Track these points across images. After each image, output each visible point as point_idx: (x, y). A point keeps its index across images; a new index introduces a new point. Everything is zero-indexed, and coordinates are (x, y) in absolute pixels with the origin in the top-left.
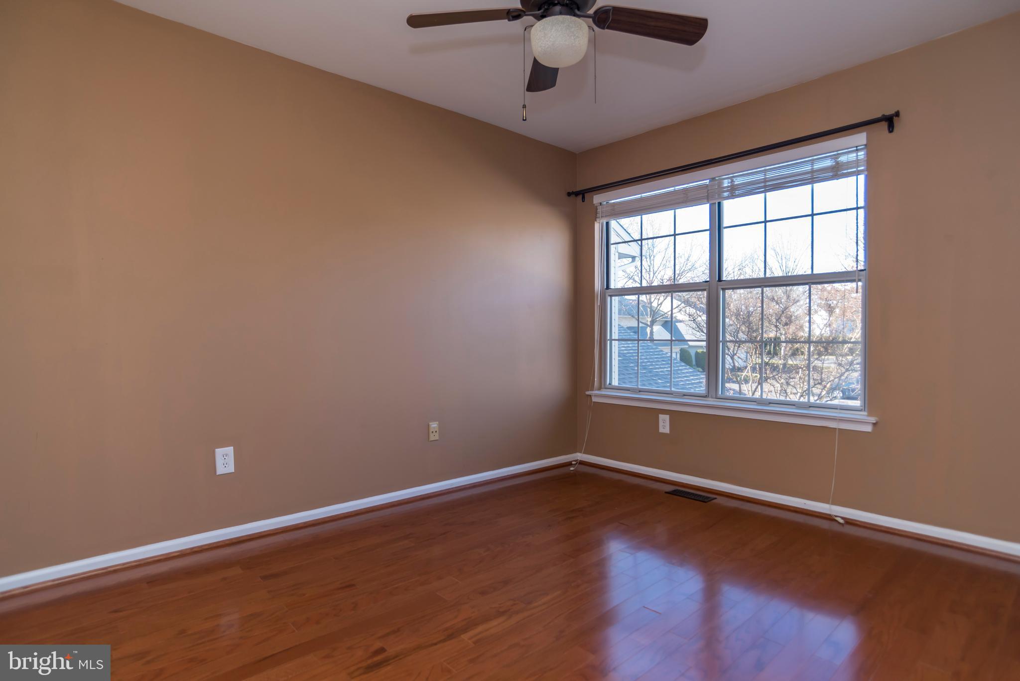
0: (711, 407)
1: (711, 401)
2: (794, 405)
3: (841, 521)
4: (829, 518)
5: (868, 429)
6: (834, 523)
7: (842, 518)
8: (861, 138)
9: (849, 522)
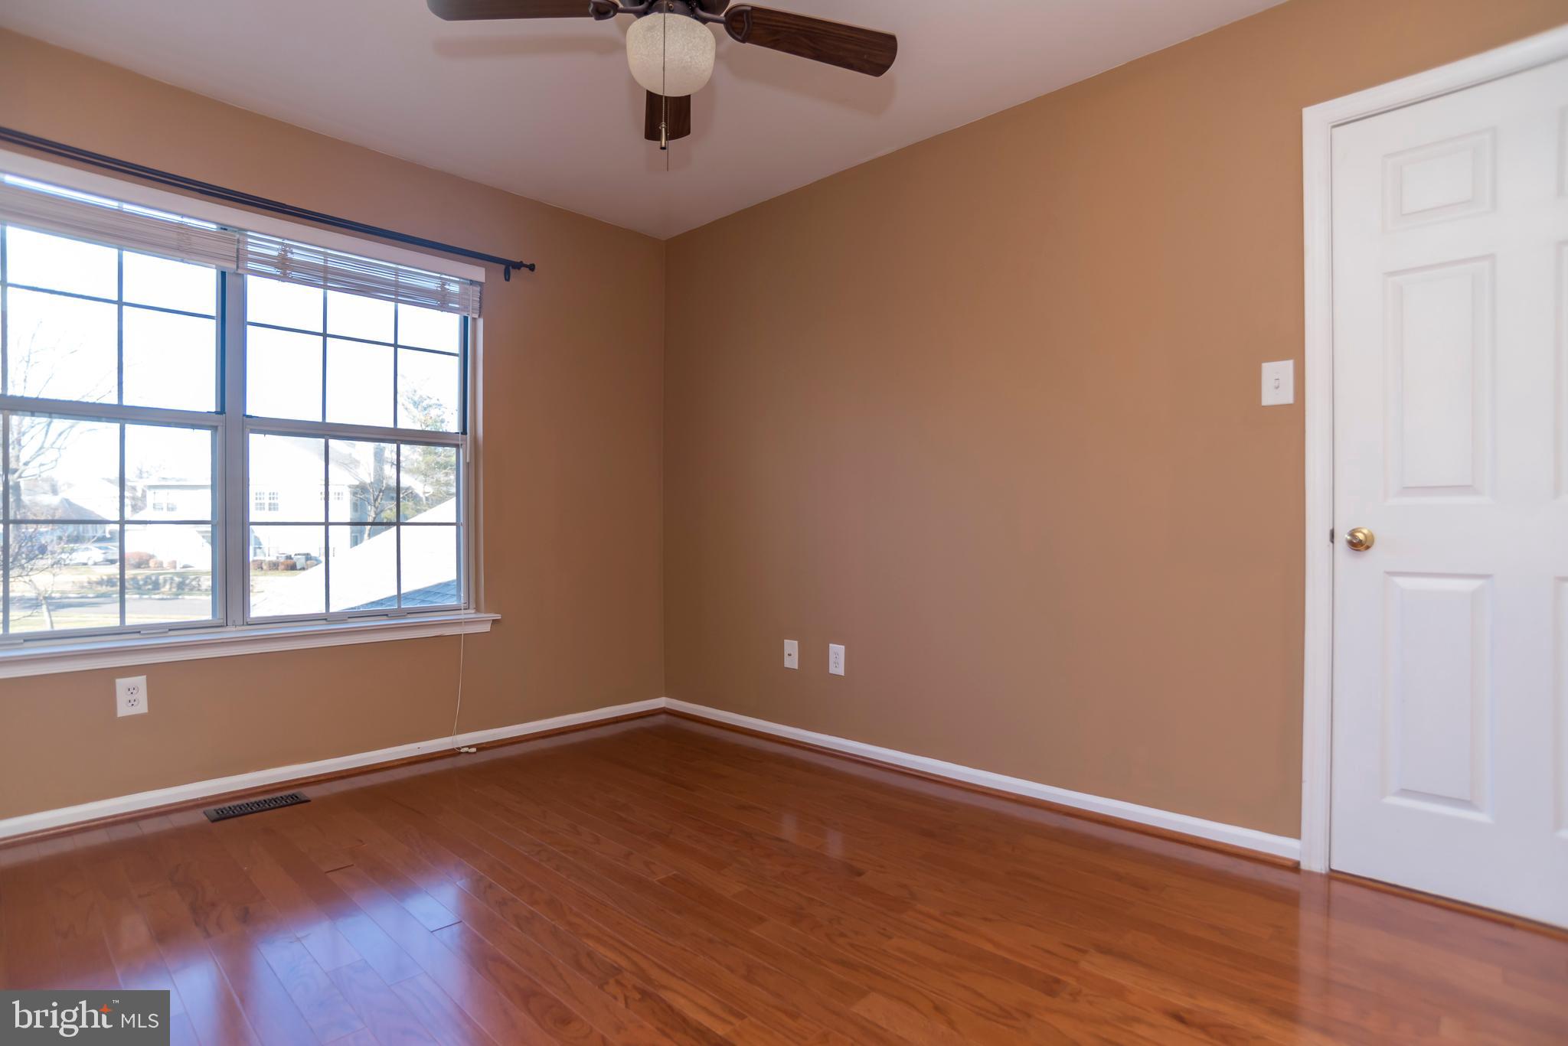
0: (233, 642)
1: (231, 633)
2: (387, 615)
3: (474, 750)
4: (454, 753)
5: (487, 628)
6: (462, 755)
7: (470, 747)
8: (478, 273)
9: (481, 748)
